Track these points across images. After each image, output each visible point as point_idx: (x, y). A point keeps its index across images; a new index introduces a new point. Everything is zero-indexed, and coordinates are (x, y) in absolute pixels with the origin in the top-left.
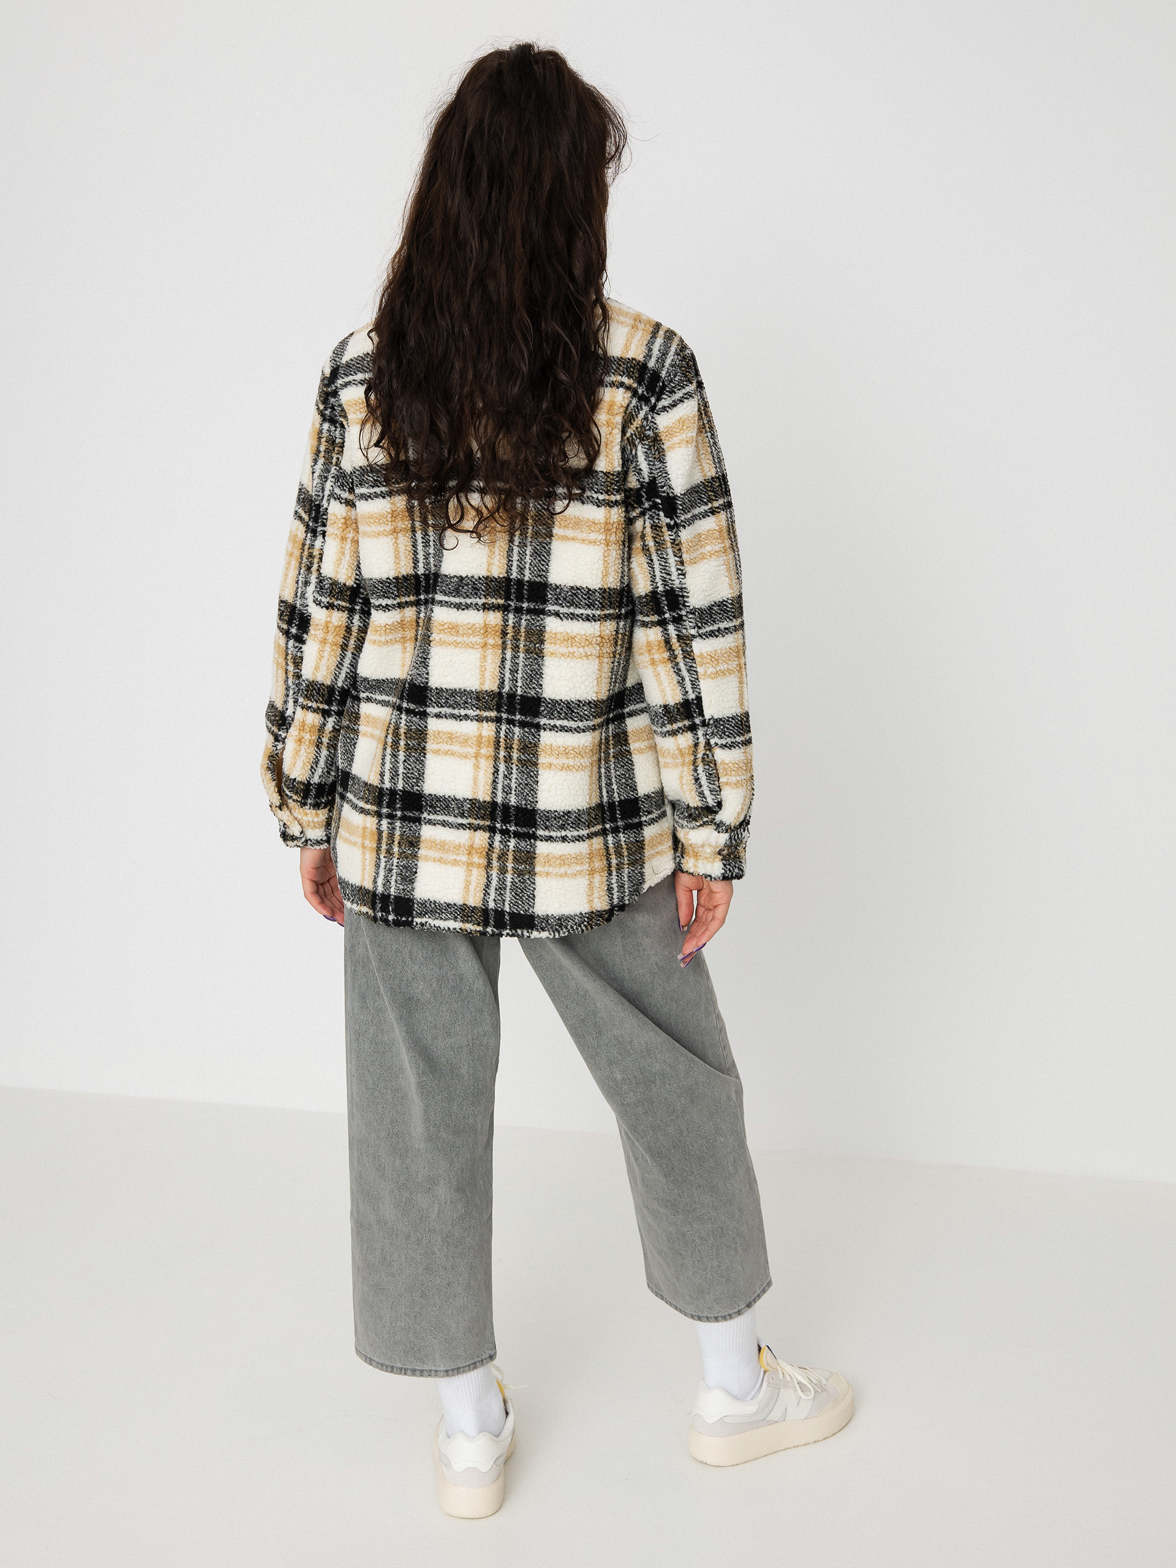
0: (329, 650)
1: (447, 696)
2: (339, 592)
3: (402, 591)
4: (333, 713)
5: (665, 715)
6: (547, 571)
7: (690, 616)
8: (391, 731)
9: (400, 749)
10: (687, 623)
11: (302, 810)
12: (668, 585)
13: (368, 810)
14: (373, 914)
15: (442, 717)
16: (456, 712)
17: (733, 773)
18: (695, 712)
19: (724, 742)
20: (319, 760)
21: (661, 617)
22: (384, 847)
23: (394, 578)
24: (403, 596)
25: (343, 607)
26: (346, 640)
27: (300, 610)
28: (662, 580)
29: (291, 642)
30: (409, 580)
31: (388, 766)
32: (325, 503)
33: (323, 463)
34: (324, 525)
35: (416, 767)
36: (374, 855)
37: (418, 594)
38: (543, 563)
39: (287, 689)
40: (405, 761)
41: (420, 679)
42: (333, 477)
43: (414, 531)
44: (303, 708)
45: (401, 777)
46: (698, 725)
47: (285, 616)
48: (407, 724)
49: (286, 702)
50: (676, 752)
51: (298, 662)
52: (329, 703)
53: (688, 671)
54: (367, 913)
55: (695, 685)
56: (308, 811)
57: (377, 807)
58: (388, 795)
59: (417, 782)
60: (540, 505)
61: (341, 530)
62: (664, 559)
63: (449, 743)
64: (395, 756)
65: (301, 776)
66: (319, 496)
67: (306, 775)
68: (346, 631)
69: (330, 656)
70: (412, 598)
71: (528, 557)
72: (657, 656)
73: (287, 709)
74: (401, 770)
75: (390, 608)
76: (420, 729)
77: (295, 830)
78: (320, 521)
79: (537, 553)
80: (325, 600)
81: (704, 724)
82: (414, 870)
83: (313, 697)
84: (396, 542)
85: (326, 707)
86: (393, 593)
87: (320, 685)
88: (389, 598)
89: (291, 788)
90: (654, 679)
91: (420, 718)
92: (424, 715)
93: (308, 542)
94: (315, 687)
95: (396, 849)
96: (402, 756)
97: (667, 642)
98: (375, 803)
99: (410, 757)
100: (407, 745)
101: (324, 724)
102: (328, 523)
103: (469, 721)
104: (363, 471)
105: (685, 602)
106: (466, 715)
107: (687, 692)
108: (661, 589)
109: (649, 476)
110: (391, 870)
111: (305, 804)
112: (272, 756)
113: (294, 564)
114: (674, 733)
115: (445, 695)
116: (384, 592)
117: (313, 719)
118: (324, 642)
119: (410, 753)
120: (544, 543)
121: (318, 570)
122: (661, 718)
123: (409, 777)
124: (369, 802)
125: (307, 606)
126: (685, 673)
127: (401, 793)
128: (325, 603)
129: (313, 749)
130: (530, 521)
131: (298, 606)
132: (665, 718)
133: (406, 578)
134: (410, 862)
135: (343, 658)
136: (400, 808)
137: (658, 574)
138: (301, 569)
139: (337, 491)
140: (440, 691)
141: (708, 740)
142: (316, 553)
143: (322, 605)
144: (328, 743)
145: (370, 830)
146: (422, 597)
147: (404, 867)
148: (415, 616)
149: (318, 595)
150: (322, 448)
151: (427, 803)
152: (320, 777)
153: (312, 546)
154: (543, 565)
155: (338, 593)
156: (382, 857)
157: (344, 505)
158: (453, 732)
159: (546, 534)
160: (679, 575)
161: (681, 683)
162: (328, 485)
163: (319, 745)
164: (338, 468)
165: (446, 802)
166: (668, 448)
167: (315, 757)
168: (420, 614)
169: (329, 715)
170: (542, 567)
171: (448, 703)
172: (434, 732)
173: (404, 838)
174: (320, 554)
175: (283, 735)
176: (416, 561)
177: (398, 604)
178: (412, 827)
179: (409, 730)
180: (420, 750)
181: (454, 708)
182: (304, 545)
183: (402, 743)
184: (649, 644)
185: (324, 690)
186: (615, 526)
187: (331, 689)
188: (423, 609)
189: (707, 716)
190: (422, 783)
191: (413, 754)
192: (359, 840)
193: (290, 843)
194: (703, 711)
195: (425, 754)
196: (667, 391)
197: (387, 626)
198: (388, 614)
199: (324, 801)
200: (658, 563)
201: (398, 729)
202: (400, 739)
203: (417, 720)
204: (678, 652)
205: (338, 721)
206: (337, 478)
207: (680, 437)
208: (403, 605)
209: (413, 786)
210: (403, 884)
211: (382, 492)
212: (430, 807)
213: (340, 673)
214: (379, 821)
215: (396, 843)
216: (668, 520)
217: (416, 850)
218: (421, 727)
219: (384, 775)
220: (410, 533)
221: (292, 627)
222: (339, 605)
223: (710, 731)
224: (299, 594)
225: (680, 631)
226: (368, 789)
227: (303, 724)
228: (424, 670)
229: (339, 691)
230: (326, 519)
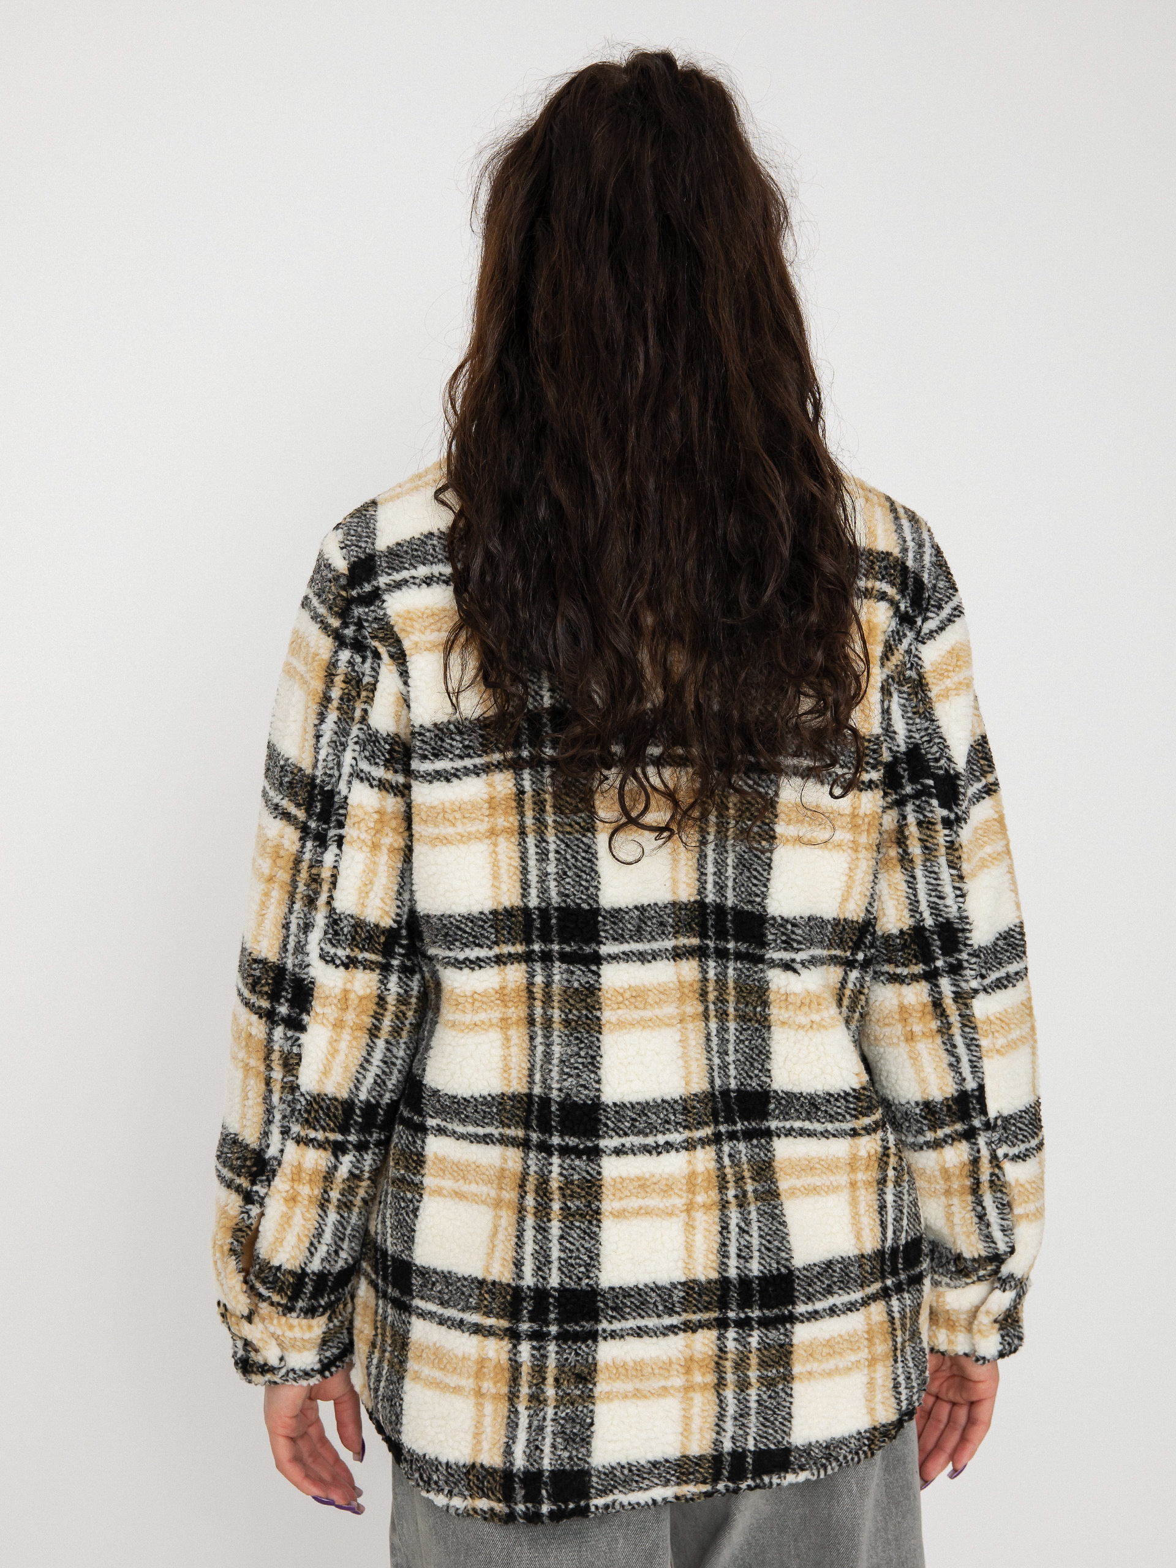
0: (349, 1038)
1: (634, 1116)
2: (367, 938)
3: (503, 935)
4: (350, 1147)
5: (925, 1118)
6: (764, 896)
7: (973, 960)
8: (530, 1186)
9: (552, 1216)
10: (968, 972)
11: (283, 1319)
12: (941, 916)
13: (491, 1327)
14: (507, 1510)
15: (626, 1153)
16: (650, 1140)
17: (1031, 1197)
18: (974, 1109)
19: (1015, 1151)
20: (323, 1231)
21: (930, 966)
22: (525, 1390)
23: (491, 913)
24: (504, 942)
25: (372, 962)
26: (378, 1020)
27: (294, 975)
28: (932, 908)
29: (279, 1032)
30: (514, 916)
31: (529, 1248)
32: (342, 787)
33: (336, 719)
34: (341, 825)
35: (583, 1246)
36: (504, 1407)
37: (529, 941)
38: (755, 882)
39: (269, 1111)
40: (562, 1237)
41: (586, 1092)
42: (356, 743)
43: (523, 833)
44: (298, 1143)
45: (555, 1265)
46: (979, 1129)
47: (263, 986)
48: (564, 1172)
49: (266, 1134)
50: (937, 1173)
51: (291, 1063)
52: (344, 1130)
53: (968, 1046)
54: (492, 1510)
55: (975, 1068)
56: (295, 1322)
57: (510, 1322)
58: (532, 1298)
59: (587, 1270)
60: (750, 786)
61: (373, 832)
62: (932, 874)
63: (643, 1194)
64: (542, 1229)
65: (292, 1261)
66: (331, 776)
67: (301, 1258)
68: (377, 1004)
69: (351, 1047)
70: (520, 948)
71: (730, 870)
72: (917, 1028)
73: (268, 1146)
74: (555, 1253)
75: (482, 964)
76: (589, 1178)
77: (270, 1354)
78: (333, 818)
79: (744, 866)
80: (342, 953)
81: (988, 1126)
82: (589, 1420)
83: (318, 1122)
84: (494, 852)
85: (339, 1137)
86: (488, 938)
87: (330, 1099)
88: (481, 946)
89: (270, 1282)
90: (908, 1063)
91: (589, 1159)
92: (595, 1153)
93: (307, 856)
94: (322, 1104)
95: (550, 1391)
96: (555, 1228)
97: (937, 1004)
98: (505, 1315)
99: (571, 1229)
100: (565, 1208)
101: (335, 1168)
102: (349, 822)
103: (673, 1153)
104: (441, 731)
105: (967, 938)
106: (667, 1143)
107: (964, 1080)
108: (929, 922)
109: (906, 743)
110: (541, 1429)
111: (291, 1309)
112: (240, 1230)
113: (278, 895)
114: (937, 1145)
115: (630, 1113)
116: (474, 937)
117: (315, 1159)
118: (339, 1025)
119: (571, 1222)
120: (757, 849)
121: (329, 903)
122: (918, 1121)
123: (572, 1265)
124: (491, 1312)
125: (308, 965)
126: (961, 1050)
127: (556, 1294)
128: (344, 958)
129: (314, 1212)
130: (732, 812)
131: (289, 966)
132: (925, 1122)
133: (509, 913)
134: (580, 1408)
135: (370, 1049)
136: (556, 1319)
137: (923, 897)
138: (294, 903)
139: (364, 766)
140: (620, 1108)
141: (994, 1151)
142: (326, 874)
143: (338, 962)
144: (339, 1200)
145: (493, 1363)
146: (536, 947)
147: (569, 1419)
148: (524, 981)
149: (329, 945)
150: (336, 693)
151: (606, 1305)
152: (323, 1260)
153: (317, 863)
154: (755, 885)
155: (364, 940)
156: (521, 1408)
157: (376, 789)
158: (647, 1176)
159: (760, 835)
160: (957, 896)
161: (955, 1067)
162: (348, 758)
163: (323, 1204)
164: (365, 728)
165: (640, 1295)
166: (938, 696)
167: (317, 1226)
168: (534, 976)
169: (344, 1152)
170: (754, 889)
171: (636, 1127)
172: (614, 1180)
173: (566, 1369)
174: (332, 876)
175: (262, 1191)
176: (525, 885)
177: (497, 956)
178: (580, 1348)
179: (568, 1182)
180: (592, 1216)
181: (646, 1135)
182: (297, 861)
183: (556, 1206)
184: (903, 1009)
185: (336, 1108)
186: (866, 820)
187: (348, 1106)
188: (539, 970)
189: (992, 1113)
190: (597, 1272)
191: (577, 1224)
192: (468, 1383)
193: (257, 1378)
194: (985, 1105)
195: (599, 1221)
196: (933, 606)
197: (476, 996)
198: (478, 973)
199: (323, 1303)
200: (924, 880)
201: (546, 1181)
202: (551, 1200)
203: (583, 1165)
204: (954, 1018)
205: (358, 1161)
206: (362, 744)
207: (956, 679)
208: (504, 959)
209: (580, 1279)
210: (569, 1448)
211: (475, 766)
212: (613, 1309)
213: (365, 1077)
214: (515, 1346)
215: (550, 1381)
216: (945, 812)
217: (591, 1386)
218: (591, 1175)
219: (523, 1265)
220: (517, 836)
221: (280, 1004)
222: (366, 960)
223: (996, 1136)
224: (291, 947)
225: (958, 986)
226: (489, 1292)
227: (299, 1168)
228: (592, 1076)
229: (361, 1109)
230: (345, 815)
